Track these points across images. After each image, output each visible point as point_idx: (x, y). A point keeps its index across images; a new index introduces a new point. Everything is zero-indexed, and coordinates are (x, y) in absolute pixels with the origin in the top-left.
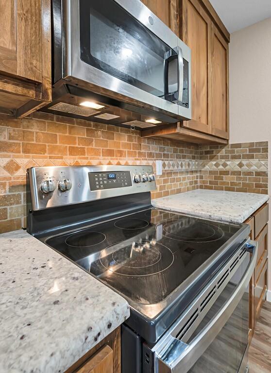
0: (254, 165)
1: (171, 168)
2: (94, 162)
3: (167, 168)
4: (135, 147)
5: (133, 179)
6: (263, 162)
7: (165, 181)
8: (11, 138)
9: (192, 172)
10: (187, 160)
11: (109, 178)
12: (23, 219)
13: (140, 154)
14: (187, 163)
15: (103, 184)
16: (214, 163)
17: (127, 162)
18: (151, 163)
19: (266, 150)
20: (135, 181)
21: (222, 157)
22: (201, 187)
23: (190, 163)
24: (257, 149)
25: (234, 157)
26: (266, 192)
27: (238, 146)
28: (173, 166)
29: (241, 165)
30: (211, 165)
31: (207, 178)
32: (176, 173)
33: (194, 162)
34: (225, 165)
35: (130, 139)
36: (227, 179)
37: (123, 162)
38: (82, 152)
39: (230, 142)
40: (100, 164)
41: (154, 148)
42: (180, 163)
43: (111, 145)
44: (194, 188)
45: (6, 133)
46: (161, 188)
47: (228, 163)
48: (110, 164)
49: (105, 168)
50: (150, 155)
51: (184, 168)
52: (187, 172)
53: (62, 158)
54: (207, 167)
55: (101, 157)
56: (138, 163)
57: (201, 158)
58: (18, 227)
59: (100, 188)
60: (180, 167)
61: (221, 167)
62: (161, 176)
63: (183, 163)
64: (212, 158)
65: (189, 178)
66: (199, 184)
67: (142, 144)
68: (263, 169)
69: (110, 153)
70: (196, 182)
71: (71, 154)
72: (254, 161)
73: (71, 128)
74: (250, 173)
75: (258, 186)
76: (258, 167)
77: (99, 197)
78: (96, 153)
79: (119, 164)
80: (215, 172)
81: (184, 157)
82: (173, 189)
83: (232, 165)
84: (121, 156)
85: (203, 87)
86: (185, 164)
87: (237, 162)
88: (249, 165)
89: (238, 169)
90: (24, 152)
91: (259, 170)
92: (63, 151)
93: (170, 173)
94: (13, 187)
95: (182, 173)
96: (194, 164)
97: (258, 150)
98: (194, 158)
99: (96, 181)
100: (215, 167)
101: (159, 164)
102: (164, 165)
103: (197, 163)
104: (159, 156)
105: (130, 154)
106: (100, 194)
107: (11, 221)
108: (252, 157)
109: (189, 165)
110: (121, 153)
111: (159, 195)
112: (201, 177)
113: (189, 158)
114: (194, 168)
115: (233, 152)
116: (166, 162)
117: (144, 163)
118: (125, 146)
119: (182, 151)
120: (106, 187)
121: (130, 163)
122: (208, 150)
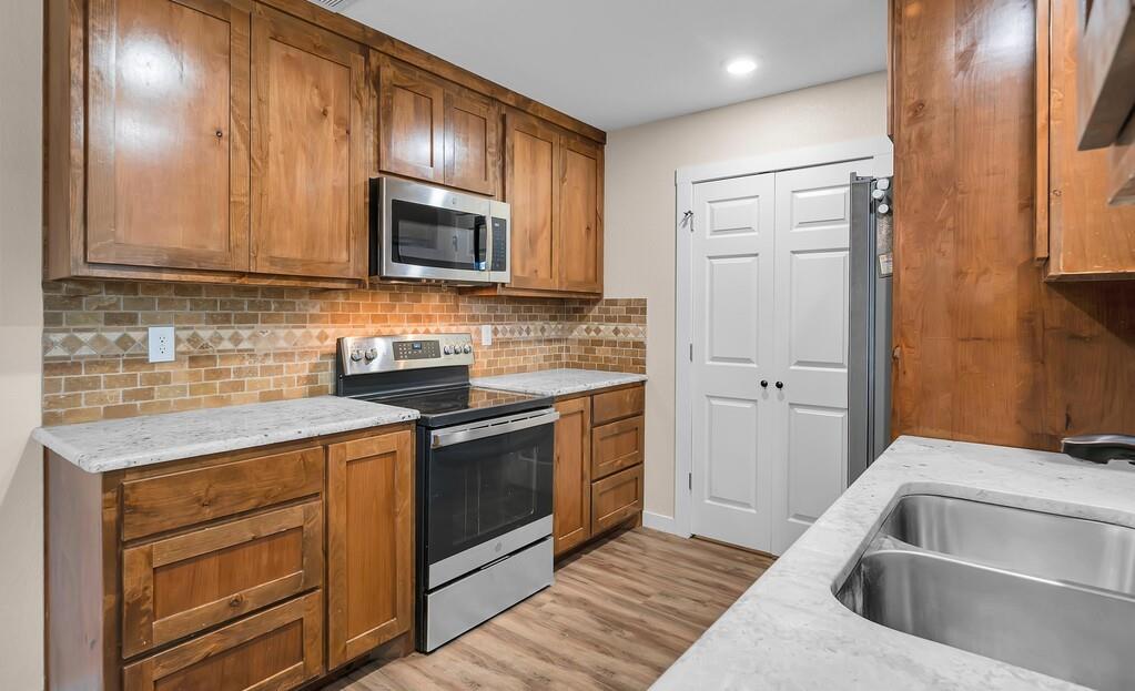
0: (630, 332)
1: (508, 335)
2: (398, 330)
3: (500, 336)
4: (449, 309)
5: (442, 351)
6: (641, 328)
7: (497, 354)
8: (322, 310)
9: (550, 341)
10: (539, 324)
11: (414, 348)
12: (330, 385)
13: (457, 318)
14: (539, 328)
15: (408, 354)
16: (584, 327)
17: (438, 330)
18: (473, 328)
19: (644, 311)
20: (447, 353)
21: (595, 319)
22: (568, 365)
23: (546, 326)
24: (636, 309)
25: (609, 320)
26: (644, 373)
27: (613, 302)
28: (512, 332)
29: (616, 331)
30: (580, 331)
31: (576, 351)
32: (517, 342)
33: (553, 325)
34: (598, 331)
35: (443, 299)
36: (601, 352)
37: (432, 329)
38: (384, 319)
39: (606, 297)
40: (404, 332)
41: (479, 308)
42: (525, 328)
43: (417, 309)
44: (553, 366)
45: (318, 307)
46: (490, 363)
47: (602, 327)
48: (415, 332)
49: (410, 338)
50: (473, 319)
51: (532, 334)
52: (540, 341)
53: (364, 327)
54: (575, 333)
55: (406, 324)
56: (454, 329)
57: (568, 319)
58: (327, 393)
59: (404, 358)
60: (524, 334)
61: (593, 334)
62: (490, 347)
63: (531, 327)
64: (582, 319)
65: (542, 351)
66: (564, 361)
67: (460, 304)
68: (640, 338)
69: (416, 319)
70: (558, 357)
71: (373, 322)
72: (632, 326)
73: (373, 294)
74: (625, 344)
75: (636, 362)
76: (636, 335)
77: (401, 368)
78: (400, 319)
79: (427, 332)
80: (585, 340)
81: (533, 318)
82: (511, 365)
83: (607, 330)
84: (430, 322)
85: (542, 231)
86: (536, 329)
87: (612, 326)
88: (626, 332)
89: (612, 337)
90: (332, 322)
91: (636, 340)
92: (365, 319)
93: (505, 343)
94: (323, 356)
95: (529, 342)
96: (553, 329)
97: (635, 311)
98: (553, 318)
99: (399, 349)
100: (585, 334)
101: (486, 330)
102: (495, 332)
103: (560, 326)
104: (486, 319)
105: (442, 318)
106: (402, 365)
107: (321, 387)
108: (628, 320)
109: (543, 330)
110: (430, 318)
111: (487, 374)
112: (568, 350)
113: (543, 319)
114: (553, 335)
115: (607, 311)
116: (500, 328)
117: (463, 329)
118: (436, 308)
119: (530, 310)
120: (410, 357)
121: (443, 329)
122: (578, 306)
